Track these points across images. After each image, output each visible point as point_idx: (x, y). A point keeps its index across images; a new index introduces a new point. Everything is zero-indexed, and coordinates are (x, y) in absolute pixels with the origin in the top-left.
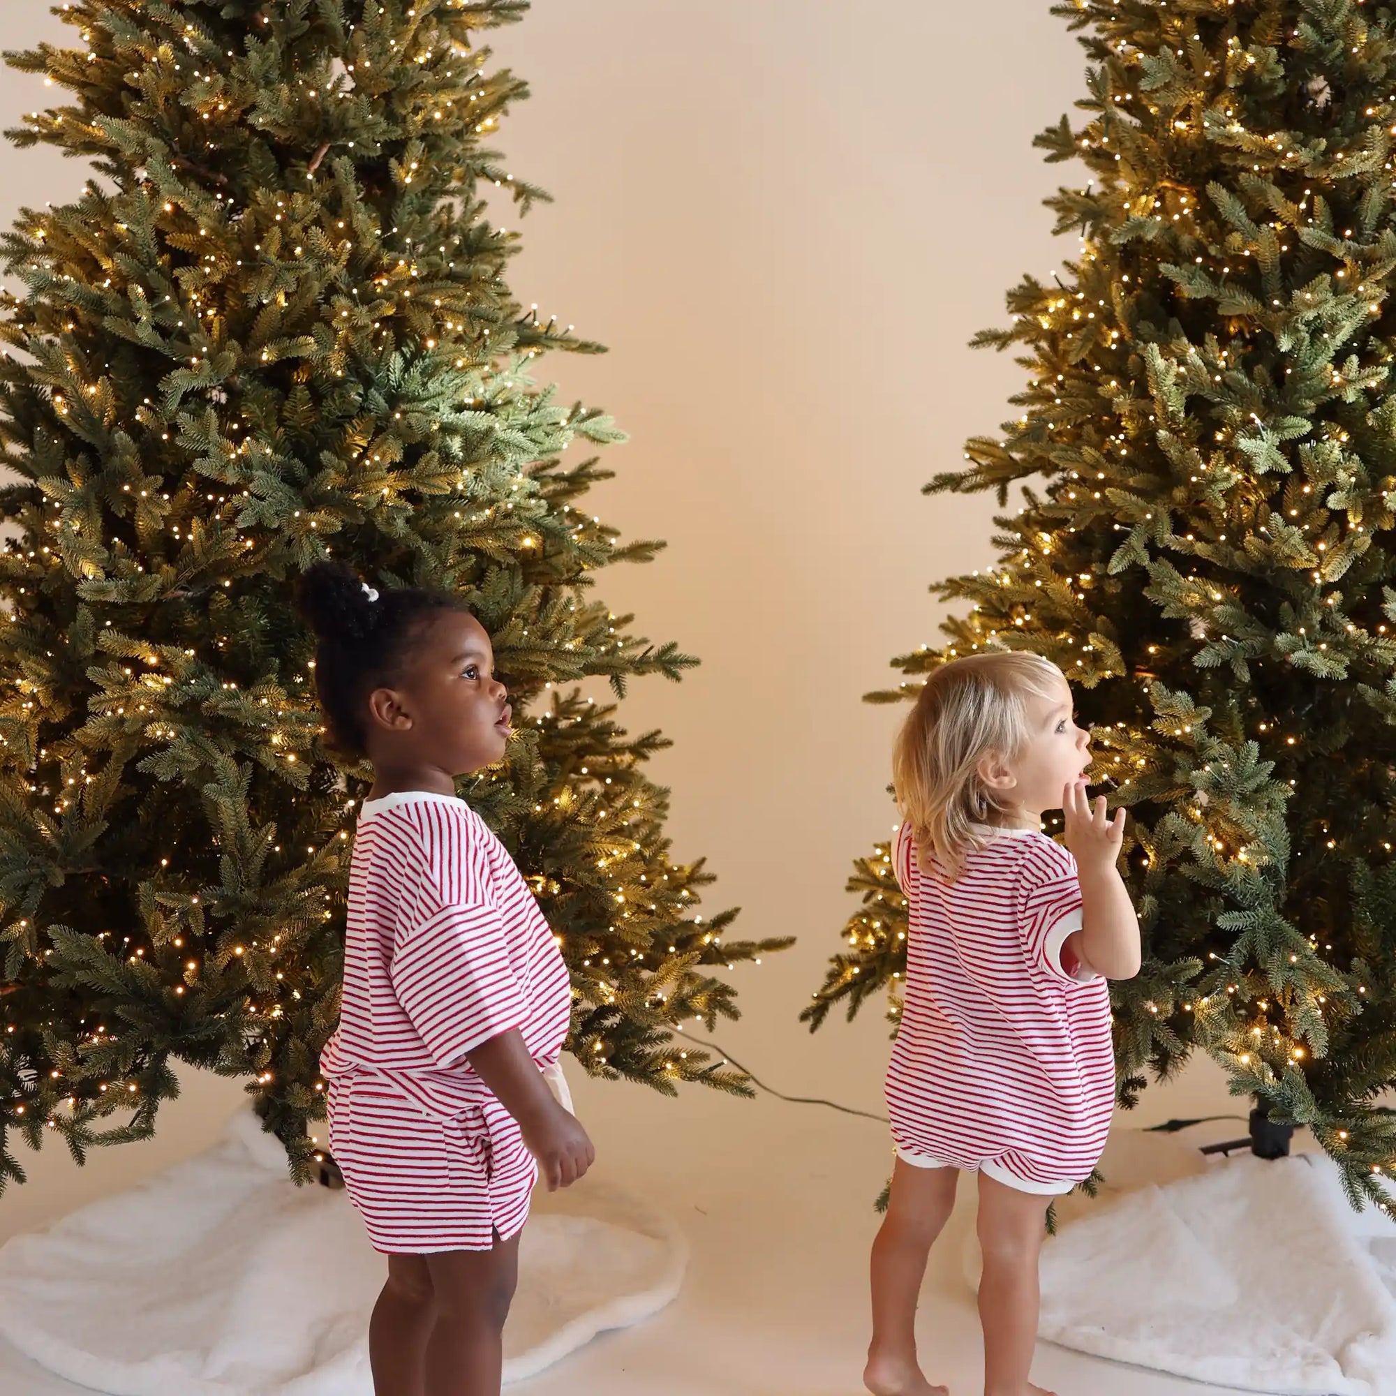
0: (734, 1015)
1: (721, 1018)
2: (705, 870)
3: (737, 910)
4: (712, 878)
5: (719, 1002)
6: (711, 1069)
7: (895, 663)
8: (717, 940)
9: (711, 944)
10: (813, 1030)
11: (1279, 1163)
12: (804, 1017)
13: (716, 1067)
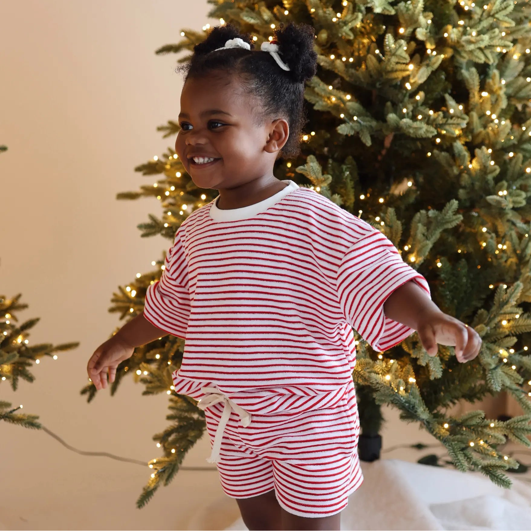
0: (30, 379)
1: (21, 381)
2: (21, 301)
3: (38, 320)
4: (25, 306)
5: (20, 371)
6: (11, 412)
7: (138, 169)
8: (26, 342)
9: (23, 344)
10: (89, 400)
11: (376, 464)
12: (83, 392)
13: (14, 410)
